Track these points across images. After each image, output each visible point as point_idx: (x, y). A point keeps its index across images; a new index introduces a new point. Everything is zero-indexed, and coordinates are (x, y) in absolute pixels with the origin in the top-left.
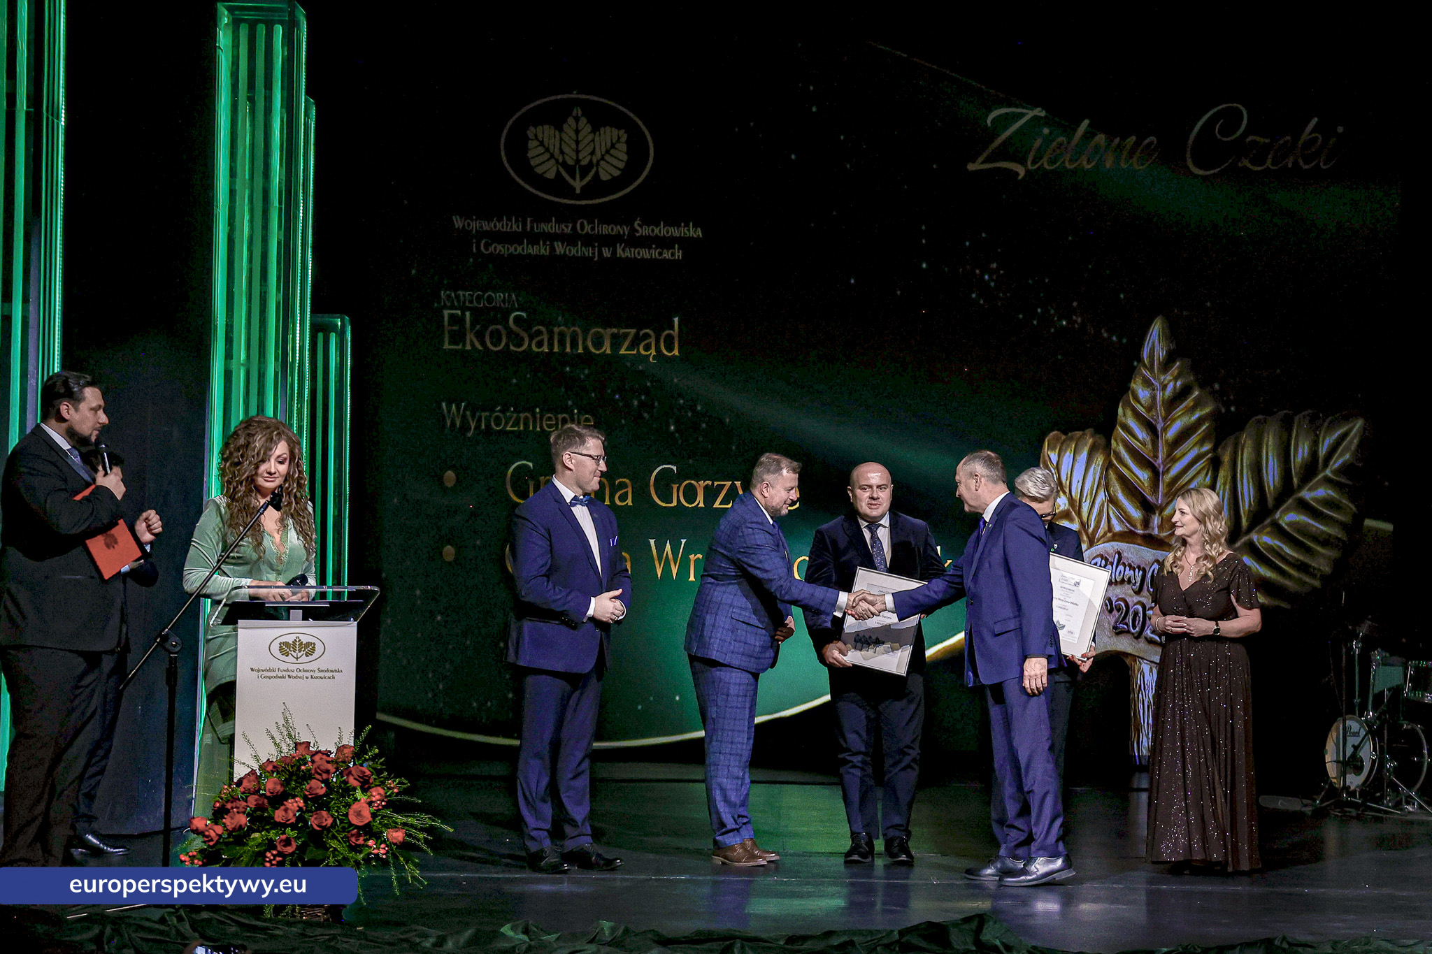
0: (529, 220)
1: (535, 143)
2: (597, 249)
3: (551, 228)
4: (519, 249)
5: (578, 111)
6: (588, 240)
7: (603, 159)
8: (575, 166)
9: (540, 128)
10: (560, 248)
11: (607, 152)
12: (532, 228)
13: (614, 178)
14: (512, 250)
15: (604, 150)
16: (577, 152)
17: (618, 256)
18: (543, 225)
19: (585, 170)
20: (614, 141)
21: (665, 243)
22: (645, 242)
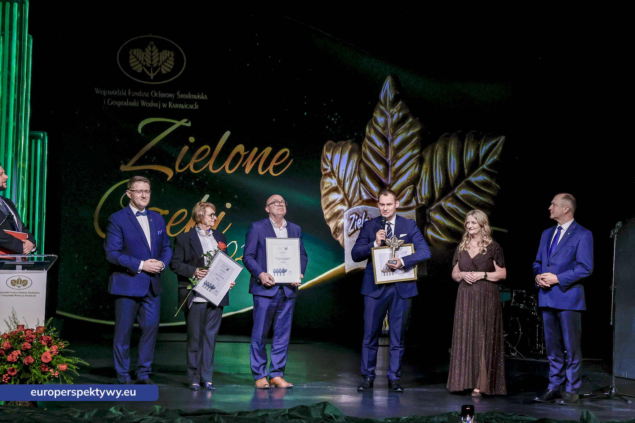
0: (129, 90)
1: (134, 57)
2: (160, 104)
3: (140, 95)
4: (125, 103)
5: (152, 43)
6: (156, 100)
7: (163, 63)
8: (150, 68)
9: (135, 50)
10: (143, 103)
11: (165, 61)
12: (131, 94)
13: (168, 73)
14: (122, 103)
15: (163, 61)
16: (152, 61)
17: (170, 107)
18: (136, 93)
19: (155, 69)
20: (168, 57)
21: (191, 101)
22: (182, 101)
